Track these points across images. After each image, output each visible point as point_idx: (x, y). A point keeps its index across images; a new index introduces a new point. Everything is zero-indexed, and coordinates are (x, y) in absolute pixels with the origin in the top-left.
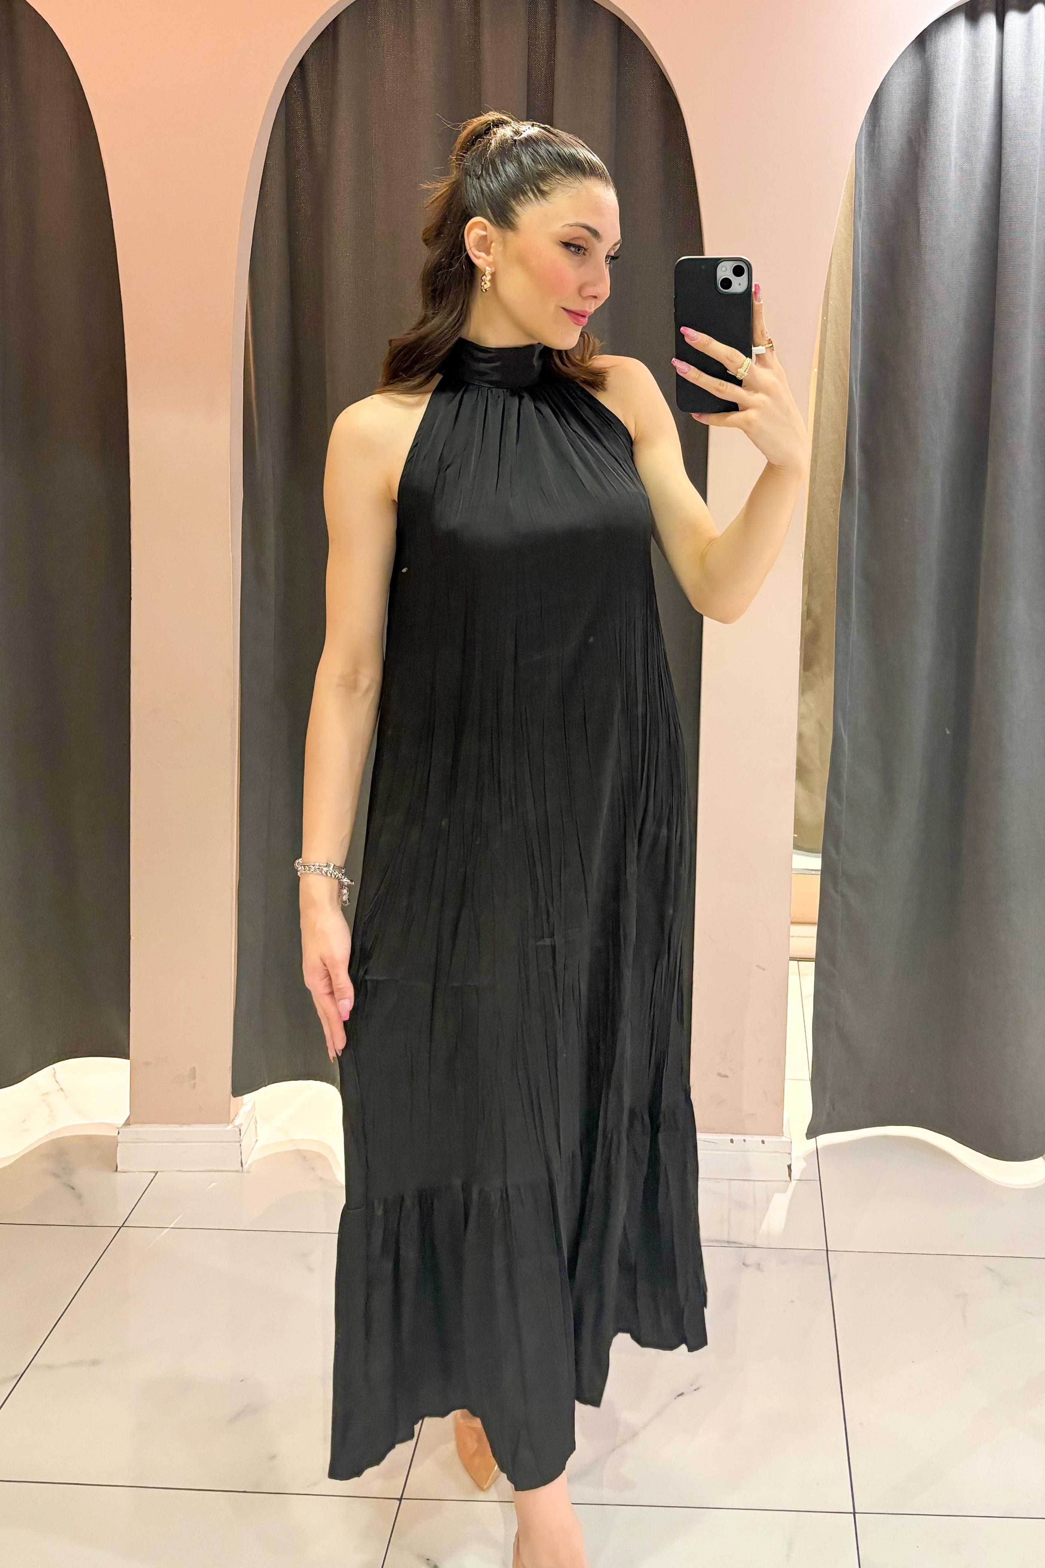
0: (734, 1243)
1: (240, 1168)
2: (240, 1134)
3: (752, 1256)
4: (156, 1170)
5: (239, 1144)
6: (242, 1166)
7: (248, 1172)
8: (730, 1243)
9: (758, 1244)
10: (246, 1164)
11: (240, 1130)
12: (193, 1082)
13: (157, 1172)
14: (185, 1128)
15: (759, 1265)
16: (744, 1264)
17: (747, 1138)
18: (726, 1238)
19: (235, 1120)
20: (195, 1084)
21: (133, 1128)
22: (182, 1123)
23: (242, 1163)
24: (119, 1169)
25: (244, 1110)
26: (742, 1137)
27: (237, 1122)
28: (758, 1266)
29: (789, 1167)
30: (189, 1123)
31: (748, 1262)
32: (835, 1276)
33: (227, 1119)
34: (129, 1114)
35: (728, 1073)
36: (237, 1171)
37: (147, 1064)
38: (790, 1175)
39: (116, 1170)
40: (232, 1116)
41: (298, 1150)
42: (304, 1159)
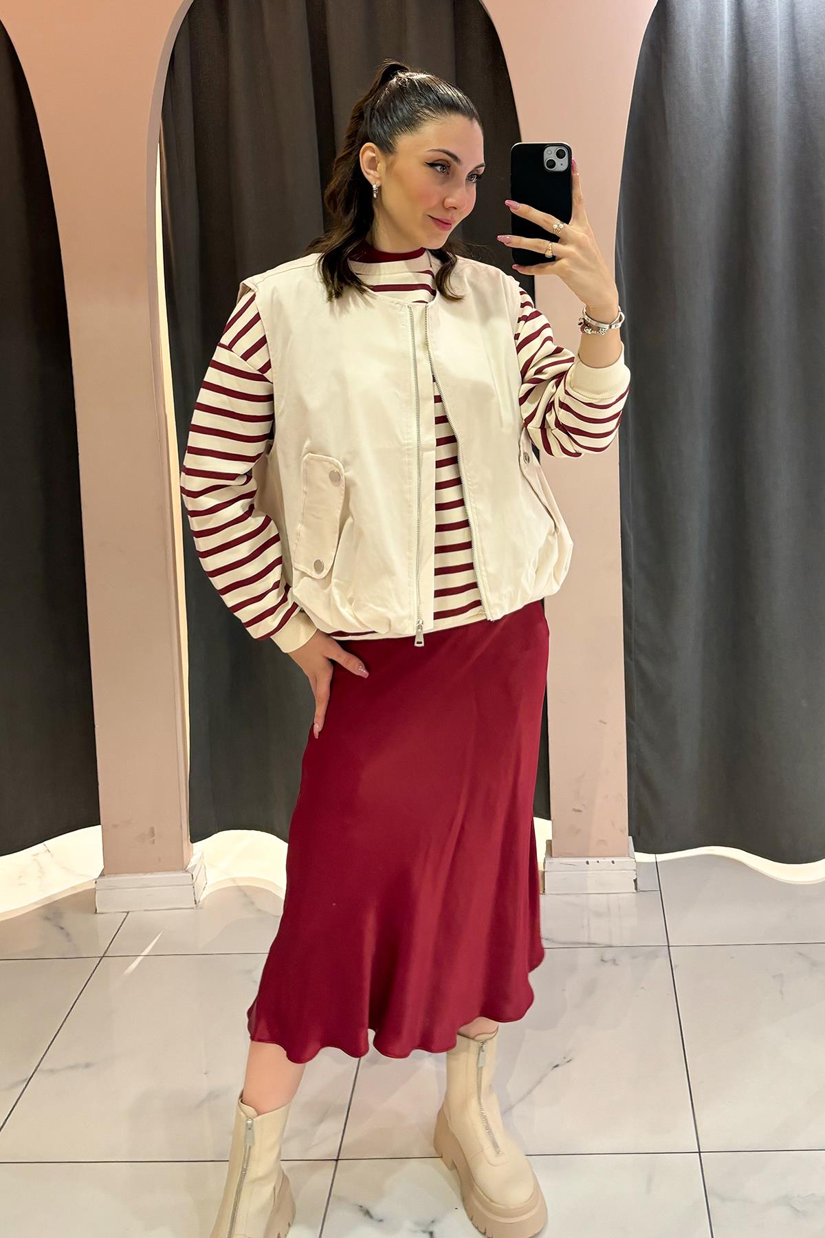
0: (594, 944)
1: (195, 905)
2: (193, 879)
3: (609, 953)
4: (127, 911)
5: (192, 887)
6: (196, 903)
7: (201, 908)
8: (590, 945)
9: (614, 944)
10: (198, 903)
11: (192, 875)
12: (152, 839)
13: (128, 913)
14: (148, 876)
15: (614, 960)
16: (602, 960)
17: (599, 860)
18: (586, 940)
19: (188, 866)
20: (154, 840)
21: (107, 879)
22: (145, 872)
23: (195, 901)
24: (98, 912)
25: (195, 858)
26: (595, 860)
27: (189, 869)
28: (614, 962)
29: (635, 881)
30: (151, 872)
31: (605, 960)
32: (675, 966)
33: (179, 866)
34: (103, 867)
35: (581, 809)
36: (193, 908)
37: (115, 826)
38: (636, 889)
39: (96, 913)
40: (185, 863)
41: (239, 888)
42: (245, 895)
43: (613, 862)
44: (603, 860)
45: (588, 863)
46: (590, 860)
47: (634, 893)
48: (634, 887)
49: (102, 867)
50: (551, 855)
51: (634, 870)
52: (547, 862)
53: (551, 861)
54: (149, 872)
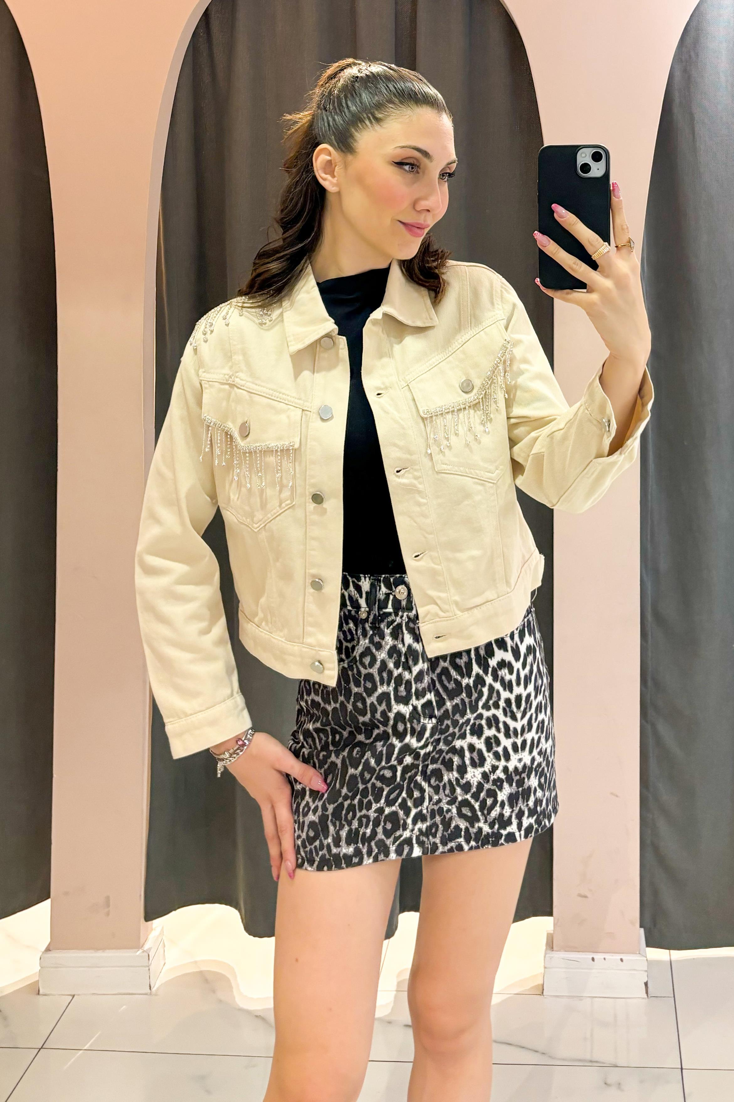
1: (149, 991)
2: (149, 959)
3: (614, 1074)
4: (73, 993)
5: (147, 968)
6: (150, 989)
7: (157, 995)
8: (592, 1062)
9: (619, 1063)
10: (154, 987)
11: (149, 955)
12: (106, 910)
13: (75, 995)
14: (100, 954)
15: (619, 1083)
16: (605, 1083)
17: (606, 956)
19: (145, 946)
20: (109, 911)
21: (54, 954)
22: (97, 949)
23: (150, 986)
24: (41, 992)
25: (153, 936)
26: (602, 956)
27: (146, 947)
28: (619, 1086)
29: (646, 984)
30: (104, 949)
31: (608, 1082)
33: (137, 945)
35: (588, 894)
36: (146, 994)
37: (64, 894)
38: (647, 993)
39: (39, 994)
40: (142, 941)
41: (201, 972)
42: (206, 981)
43: (622, 960)
44: (611, 957)
45: (593, 959)
46: (597, 956)
47: (643, 998)
48: (644, 991)
49: (49, 940)
50: (553, 948)
51: (646, 971)
52: (547, 956)
53: (552, 955)
54: (100, 950)
